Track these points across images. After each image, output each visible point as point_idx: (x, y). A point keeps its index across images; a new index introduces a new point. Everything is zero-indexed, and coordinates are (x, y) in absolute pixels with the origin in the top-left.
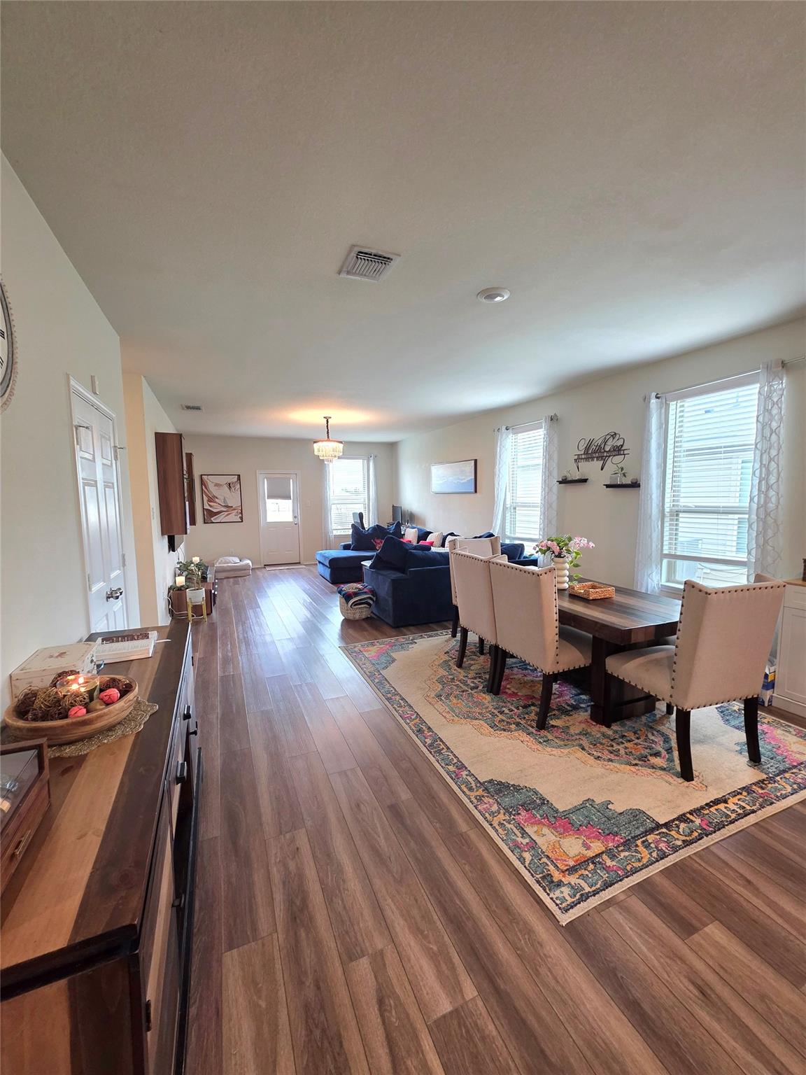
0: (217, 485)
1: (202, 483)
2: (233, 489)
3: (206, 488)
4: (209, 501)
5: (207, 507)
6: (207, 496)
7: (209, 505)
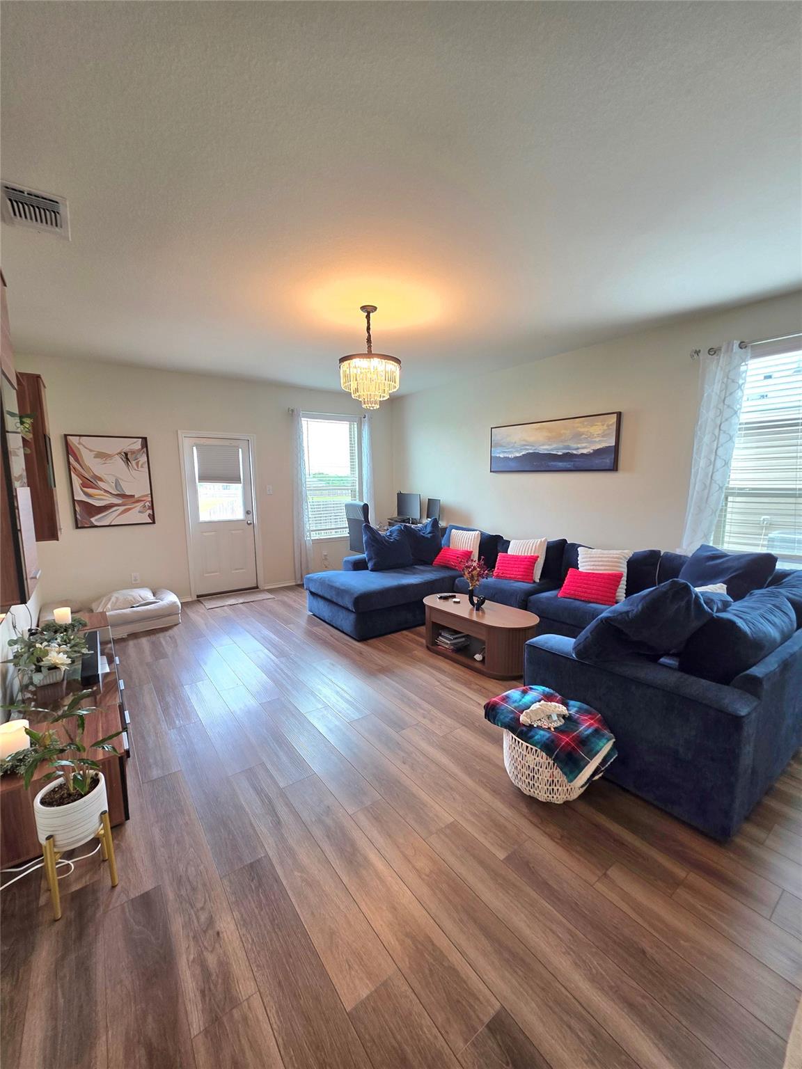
0: (100, 455)
1: (69, 450)
2: (134, 463)
3: (77, 460)
4: (84, 485)
5: (80, 496)
6: (81, 476)
7: (86, 494)
